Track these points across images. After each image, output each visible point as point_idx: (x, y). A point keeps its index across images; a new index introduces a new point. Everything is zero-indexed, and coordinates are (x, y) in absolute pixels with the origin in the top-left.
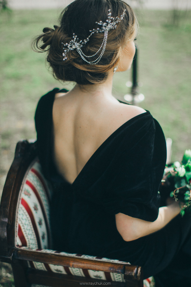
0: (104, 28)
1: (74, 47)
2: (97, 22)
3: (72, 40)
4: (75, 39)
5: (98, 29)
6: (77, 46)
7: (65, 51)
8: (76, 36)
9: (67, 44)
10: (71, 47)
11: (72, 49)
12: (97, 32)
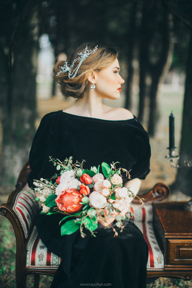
0: (82, 57)
1: (66, 70)
2: (78, 54)
3: (65, 65)
4: (66, 64)
5: (79, 58)
6: (68, 69)
7: (61, 72)
8: (67, 62)
9: (62, 67)
10: (65, 69)
11: (65, 71)
12: (79, 60)
